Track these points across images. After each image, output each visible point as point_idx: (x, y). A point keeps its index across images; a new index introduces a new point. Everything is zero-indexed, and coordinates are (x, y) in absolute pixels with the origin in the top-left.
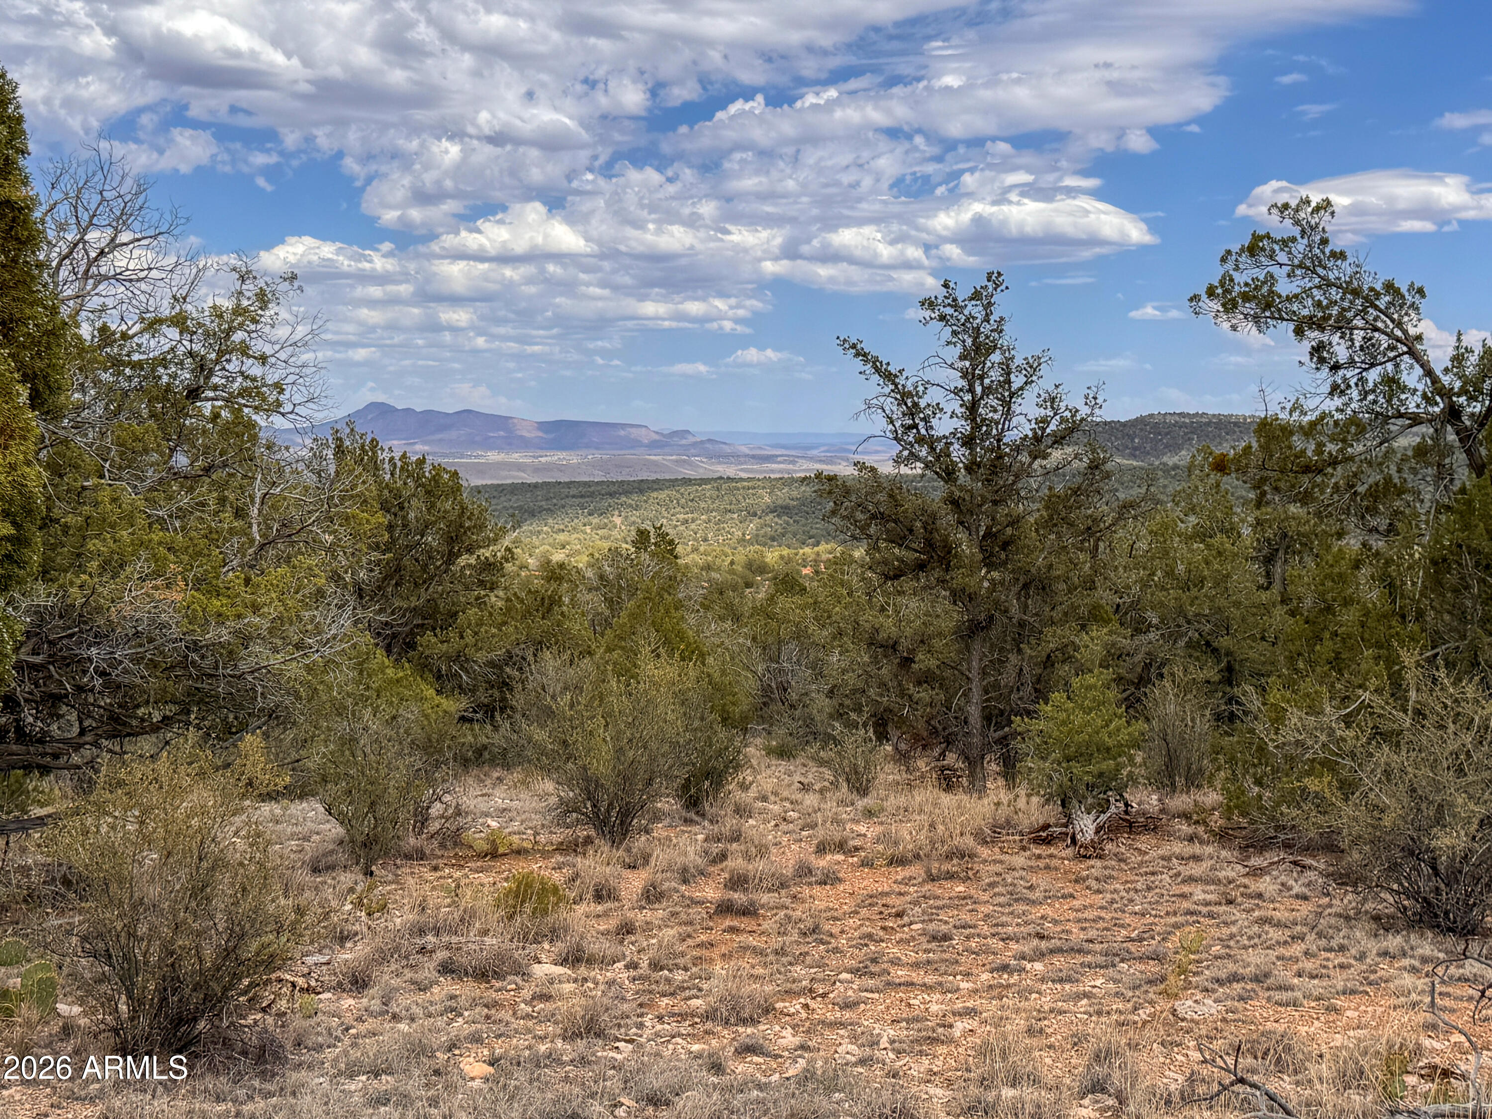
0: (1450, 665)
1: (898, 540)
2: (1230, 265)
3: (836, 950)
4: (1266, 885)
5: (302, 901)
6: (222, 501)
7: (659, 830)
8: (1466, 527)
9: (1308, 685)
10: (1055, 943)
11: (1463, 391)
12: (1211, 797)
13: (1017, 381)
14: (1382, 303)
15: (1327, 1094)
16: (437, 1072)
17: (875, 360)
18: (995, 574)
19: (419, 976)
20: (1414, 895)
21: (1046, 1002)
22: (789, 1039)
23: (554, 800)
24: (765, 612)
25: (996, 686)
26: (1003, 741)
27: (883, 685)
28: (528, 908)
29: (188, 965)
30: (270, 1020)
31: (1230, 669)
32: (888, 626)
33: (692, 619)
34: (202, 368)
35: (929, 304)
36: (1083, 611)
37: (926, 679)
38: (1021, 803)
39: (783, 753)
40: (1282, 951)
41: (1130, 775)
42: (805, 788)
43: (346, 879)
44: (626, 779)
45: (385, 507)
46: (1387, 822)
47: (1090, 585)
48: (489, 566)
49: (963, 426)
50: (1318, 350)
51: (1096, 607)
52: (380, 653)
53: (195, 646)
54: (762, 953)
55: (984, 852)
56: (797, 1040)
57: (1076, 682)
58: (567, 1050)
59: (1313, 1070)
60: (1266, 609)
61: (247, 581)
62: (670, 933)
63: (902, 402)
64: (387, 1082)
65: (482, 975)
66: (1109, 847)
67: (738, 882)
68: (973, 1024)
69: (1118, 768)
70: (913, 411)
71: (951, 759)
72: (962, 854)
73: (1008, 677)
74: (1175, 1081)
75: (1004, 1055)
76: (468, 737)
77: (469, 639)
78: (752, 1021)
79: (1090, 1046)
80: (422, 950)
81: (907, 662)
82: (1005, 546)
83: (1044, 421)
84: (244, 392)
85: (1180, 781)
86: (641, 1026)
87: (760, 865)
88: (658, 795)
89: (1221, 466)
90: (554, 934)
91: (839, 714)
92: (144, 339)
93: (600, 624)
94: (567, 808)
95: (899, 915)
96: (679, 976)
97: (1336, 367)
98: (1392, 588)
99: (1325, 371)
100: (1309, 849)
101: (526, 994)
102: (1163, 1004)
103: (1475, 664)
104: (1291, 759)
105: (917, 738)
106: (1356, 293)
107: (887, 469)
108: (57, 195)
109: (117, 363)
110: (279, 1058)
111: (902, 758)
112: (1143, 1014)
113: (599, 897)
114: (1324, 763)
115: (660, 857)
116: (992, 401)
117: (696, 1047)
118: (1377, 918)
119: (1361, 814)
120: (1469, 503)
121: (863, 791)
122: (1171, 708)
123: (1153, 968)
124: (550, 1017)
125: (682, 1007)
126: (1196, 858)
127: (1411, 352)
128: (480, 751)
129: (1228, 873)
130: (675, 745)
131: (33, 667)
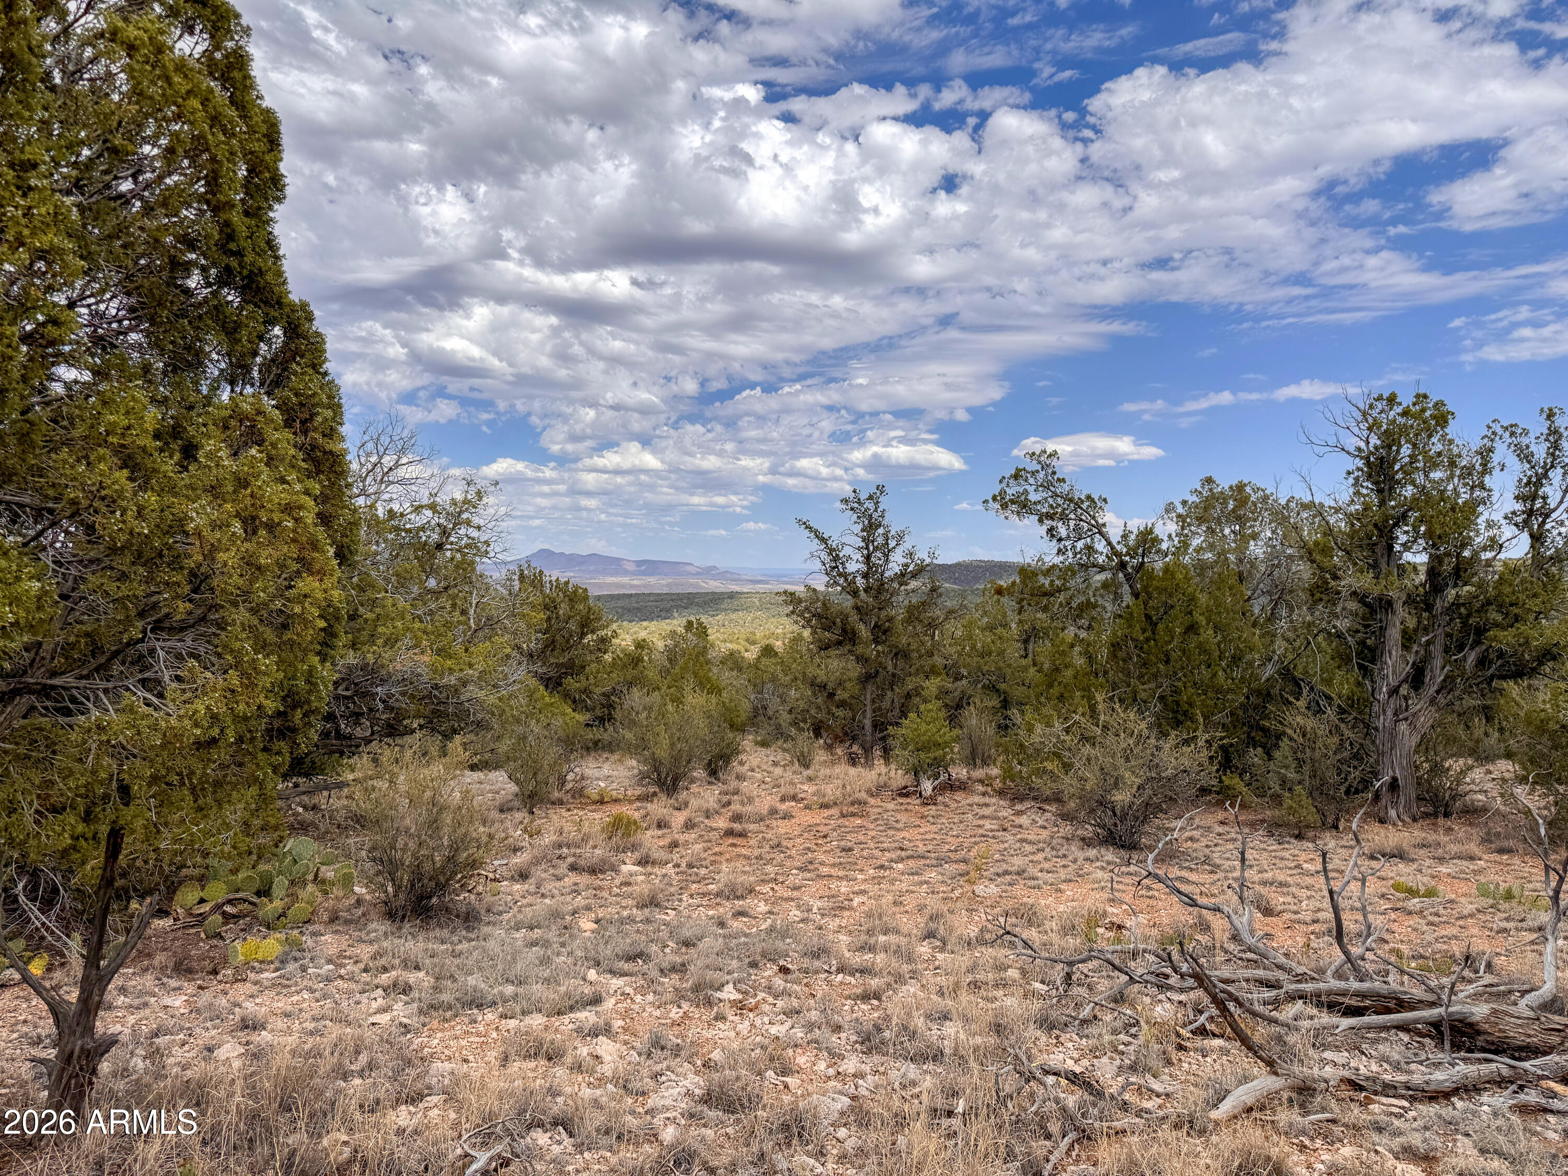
0: (1121, 701)
1: (826, 628)
2: (1004, 485)
3: (790, 857)
4: (1024, 820)
5: (493, 830)
6: (454, 606)
7: (694, 788)
8: (1130, 626)
9: (1047, 710)
10: (910, 853)
11: (1128, 554)
12: (995, 771)
13: (892, 543)
14: (1084, 506)
15: (1055, 938)
16: (565, 928)
17: (816, 532)
18: (880, 648)
19: (557, 872)
20: (1103, 827)
21: (904, 885)
22: (762, 907)
23: (636, 771)
24: (756, 666)
25: (880, 709)
26: (884, 739)
27: (819, 708)
28: (619, 833)
29: (427, 867)
30: (473, 897)
31: (1005, 700)
32: (822, 676)
33: (715, 670)
34: (445, 532)
35: (845, 501)
36: (927, 668)
37: (842, 704)
38: (892, 773)
39: (764, 744)
40: (1031, 857)
41: (952, 759)
42: (775, 764)
43: (518, 816)
44: (676, 759)
45: (546, 607)
46: (1088, 787)
47: (930, 654)
48: (603, 640)
49: (863, 568)
50: (1051, 530)
51: (933, 666)
52: (542, 688)
53: (436, 687)
54: (749, 858)
55: (872, 801)
56: (767, 908)
57: (922, 707)
58: (638, 914)
59: (1048, 925)
60: (1025, 669)
61: (466, 650)
62: (698, 847)
63: (830, 554)
64: (537, 933)
65: (593, 871)
66: (940, 798)
67: (737, 818)
68: (864, 899)
69: (945, 755)
70: (836, 558)
71: (855, 748)
72: (860, 802)
73: (886, 704)
74: (973, 931)
75: (880, 917)
76: (590, 735)
77: (592, 681)
78: (742, 897)
79: (928, 911)
80: (560, 857)
81: (831, 695)
82: (885, 632)
83: (907, 565)
84: (468, 546)
85: (978, 762)
86: (680, 900)
87: (749, 808)
88: (694, 769)
89: (999, 591)
90: (634, 848)
91: (795, 723)
92: (412, 517)
93: (664, 673)
94: (643, 776)
95: (825, 837)
96: (703, 871)
97: (1060, 540)
98: (1090, 659)
99: (1055, 541)
100: (1047, 800)
101: (617, 882)
102: (968, 887)
103: (1135, 700)
104: (1038, 751)
105: (836, 737)
106: (1071, 500)
107: (821, 588)
108: (366, 438)
109: (397, 529)
110: (477, 919)
111: (829, 747)
112: (957, 893)
113: (659, 826)
114: (1054, 754)
115: (694, 803)
116: (879, 554)
117: (711, 913)
118: (1083, 839)
119: (1074, 782)
120: (1131, 614)
121: (807, 766)
122: (974, 722)
123: (962, 867)
124: (630, 896)
125: (704, 889)
126: (987, 805)
127: (1100, 533)
128: (596, 743)
129: (1004, 813)
130: (704, 741)
131: (345, 697)
